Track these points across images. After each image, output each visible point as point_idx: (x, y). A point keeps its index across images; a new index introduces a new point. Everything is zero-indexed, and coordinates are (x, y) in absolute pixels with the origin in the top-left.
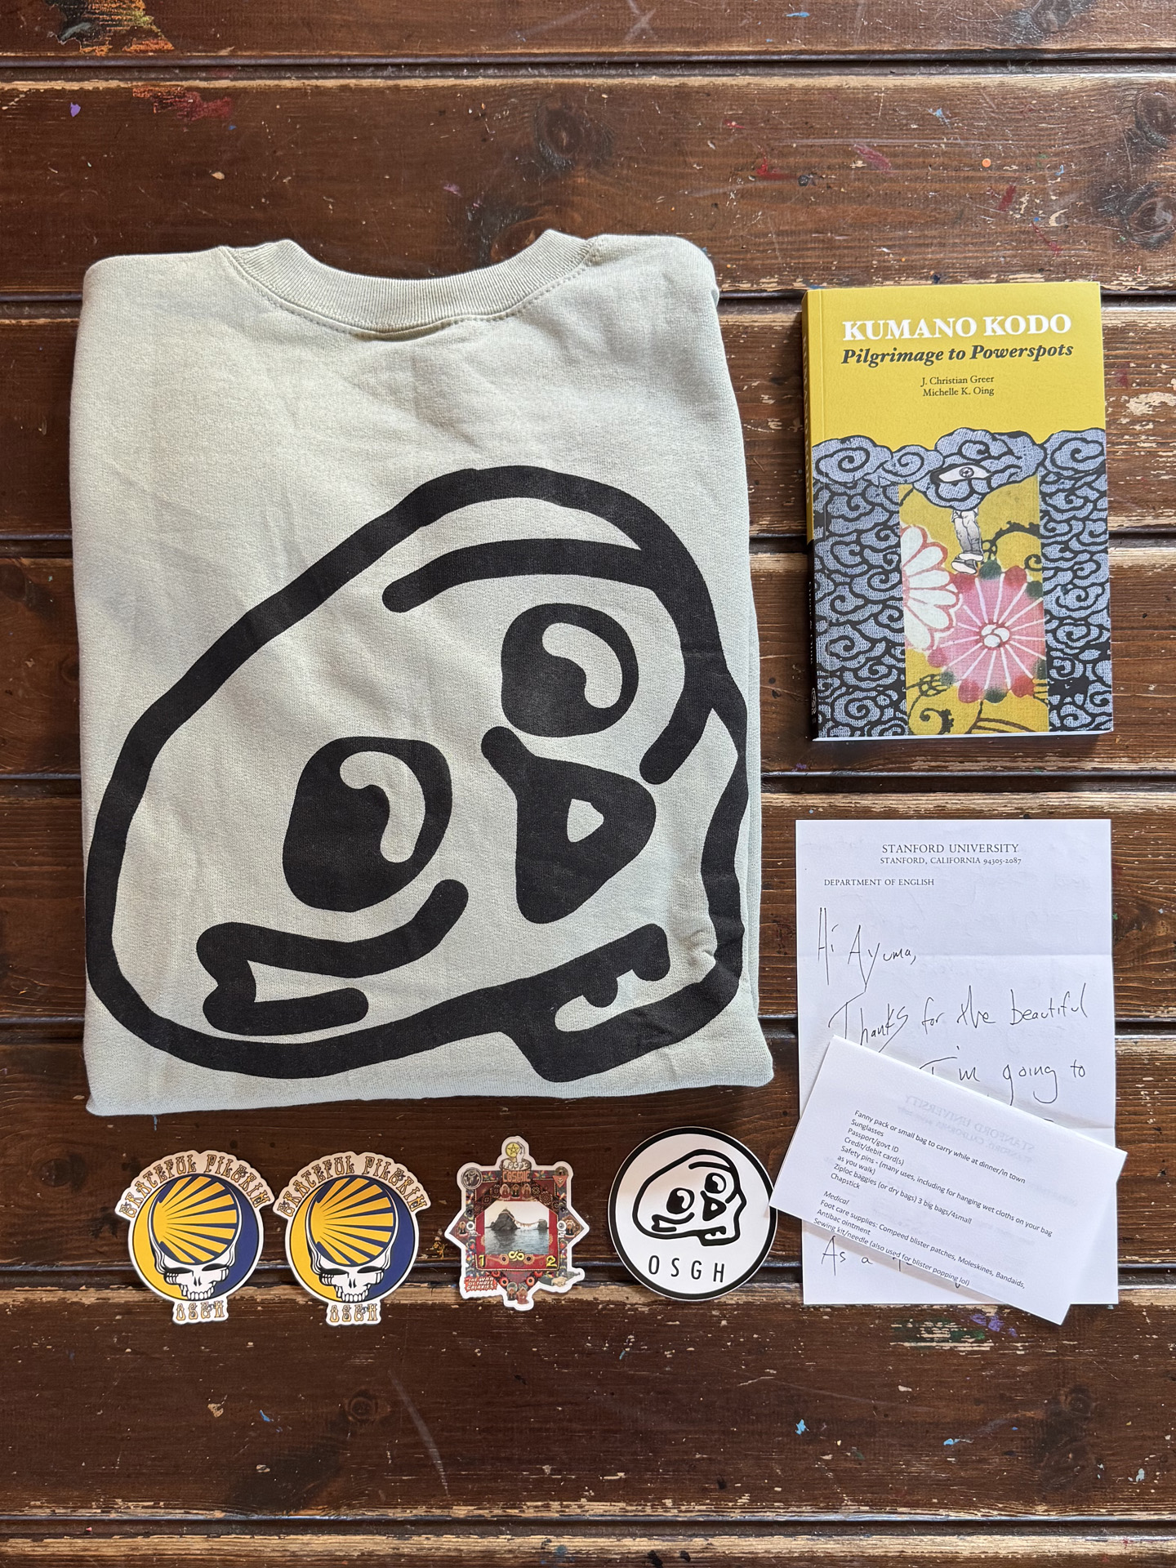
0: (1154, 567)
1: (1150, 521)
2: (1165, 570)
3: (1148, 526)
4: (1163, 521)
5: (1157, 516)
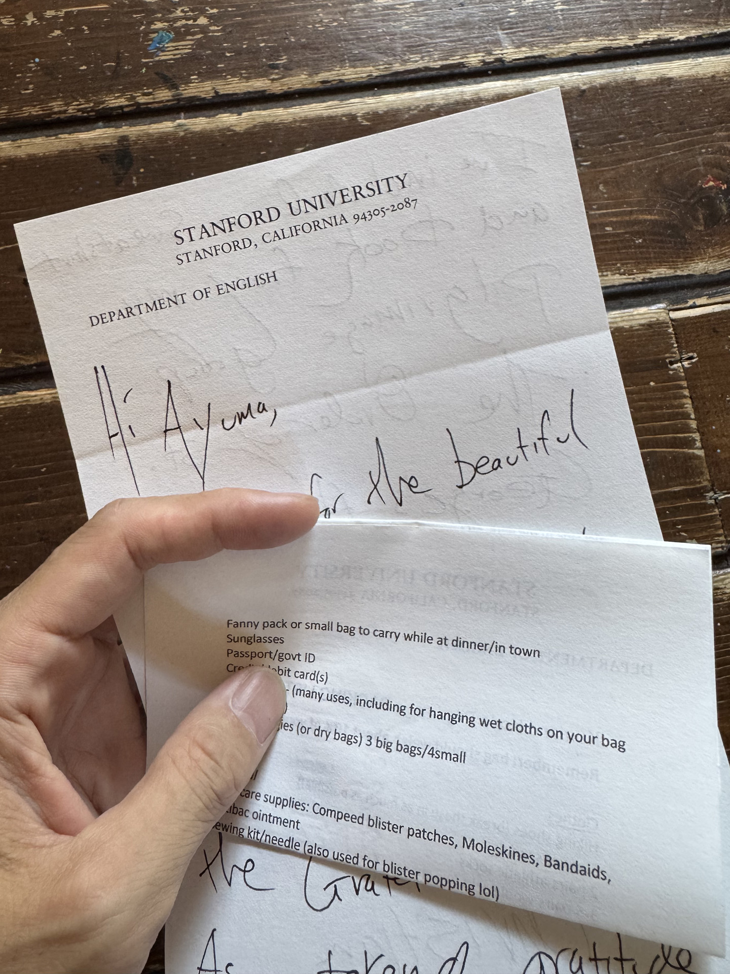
0: (409, 109)
1: (398, 67)
2: (422, 111)
3: (397, 73)
4: (411, 66)
5: (405, 62)
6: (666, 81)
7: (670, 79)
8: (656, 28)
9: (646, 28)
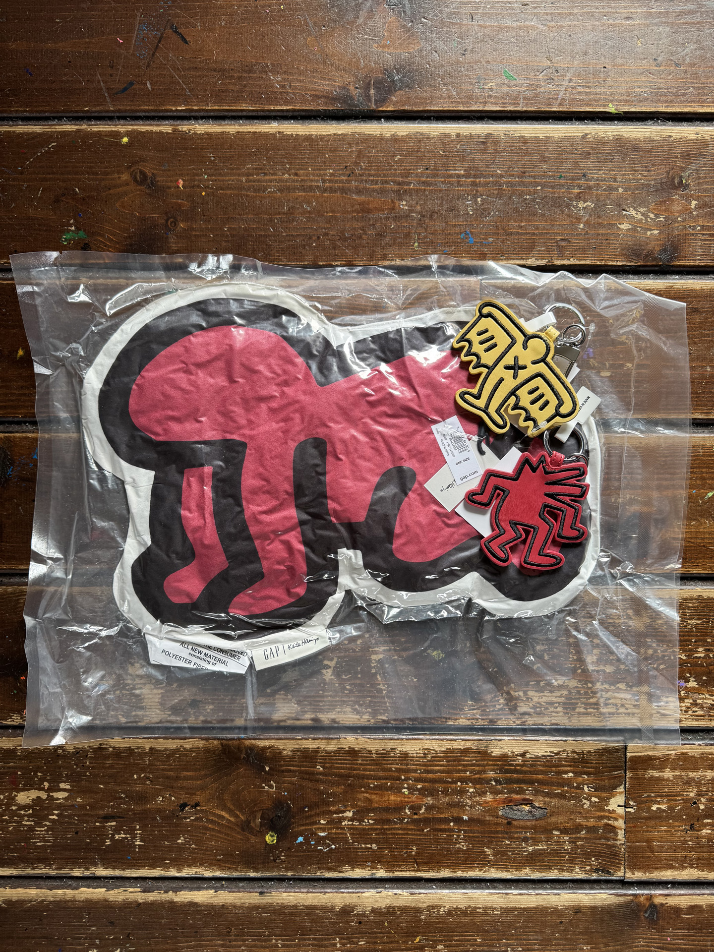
6: (192, 904)
7: (196, 903)
8: (196, 866)
9: (189, 866)
